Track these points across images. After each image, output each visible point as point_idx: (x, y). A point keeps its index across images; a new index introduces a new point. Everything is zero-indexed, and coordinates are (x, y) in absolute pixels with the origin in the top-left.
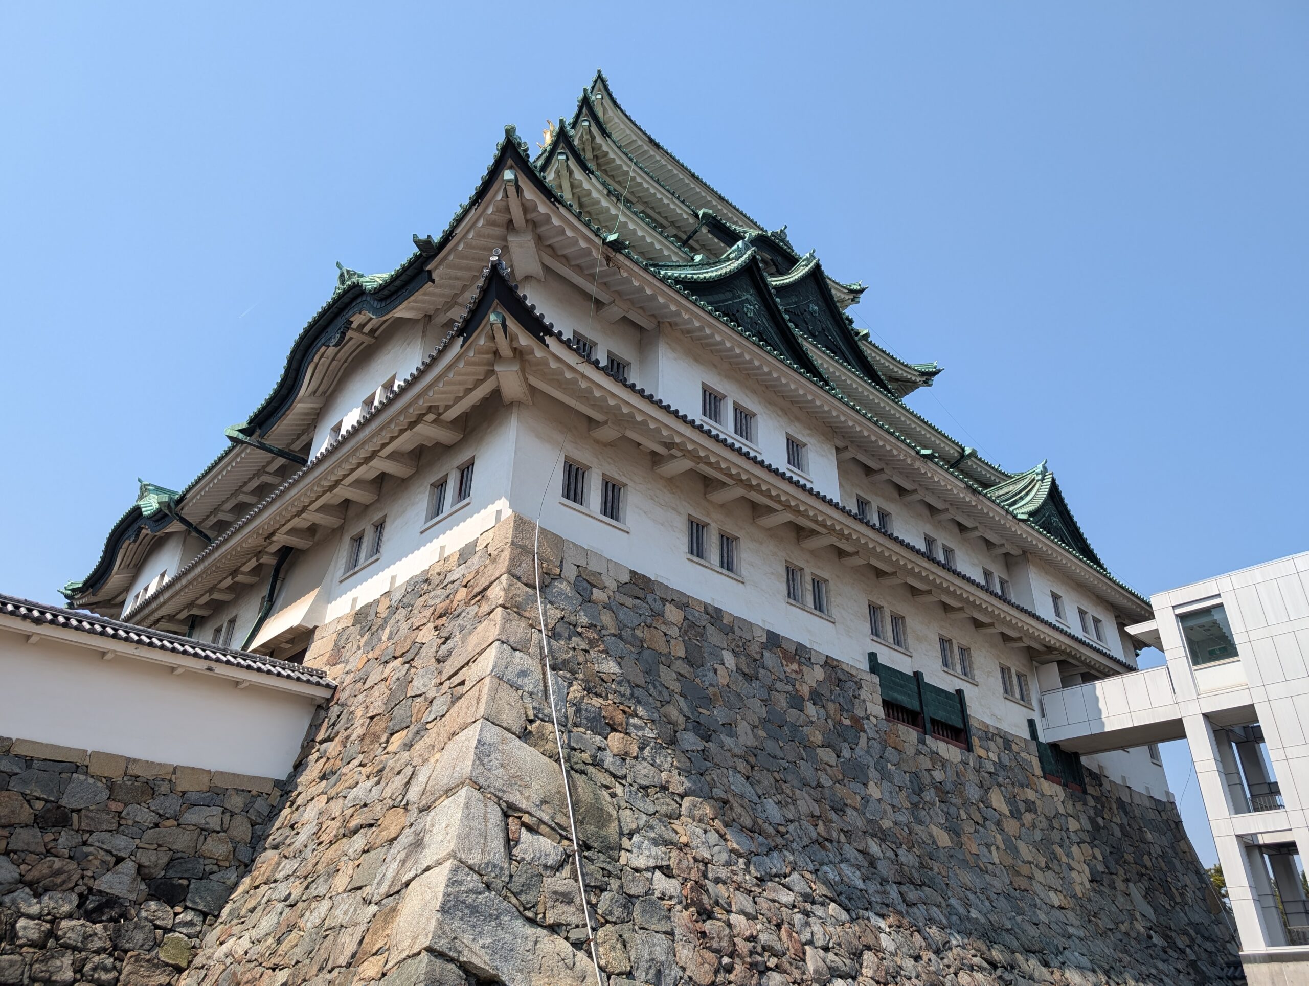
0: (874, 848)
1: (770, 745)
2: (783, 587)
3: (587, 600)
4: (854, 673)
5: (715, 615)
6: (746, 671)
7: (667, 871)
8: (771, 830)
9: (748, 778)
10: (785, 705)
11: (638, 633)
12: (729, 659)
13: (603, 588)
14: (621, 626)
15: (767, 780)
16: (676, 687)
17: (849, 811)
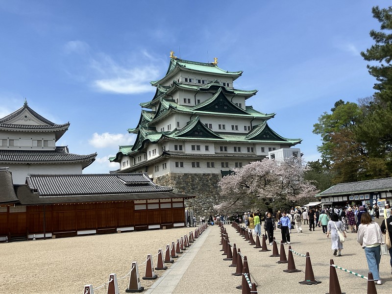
0: (216, 196)
1: (202, 188)
2: (206, 166)
3: (180, 179)
4: (217, 174)
5: (196, 175)
6: (200, 180)
8: (201, 197)
9: (198, 193)
10: (205, 182)
11: (186, 180)
14: (183, 180)
15: (201, 192)
16: (190, 185)
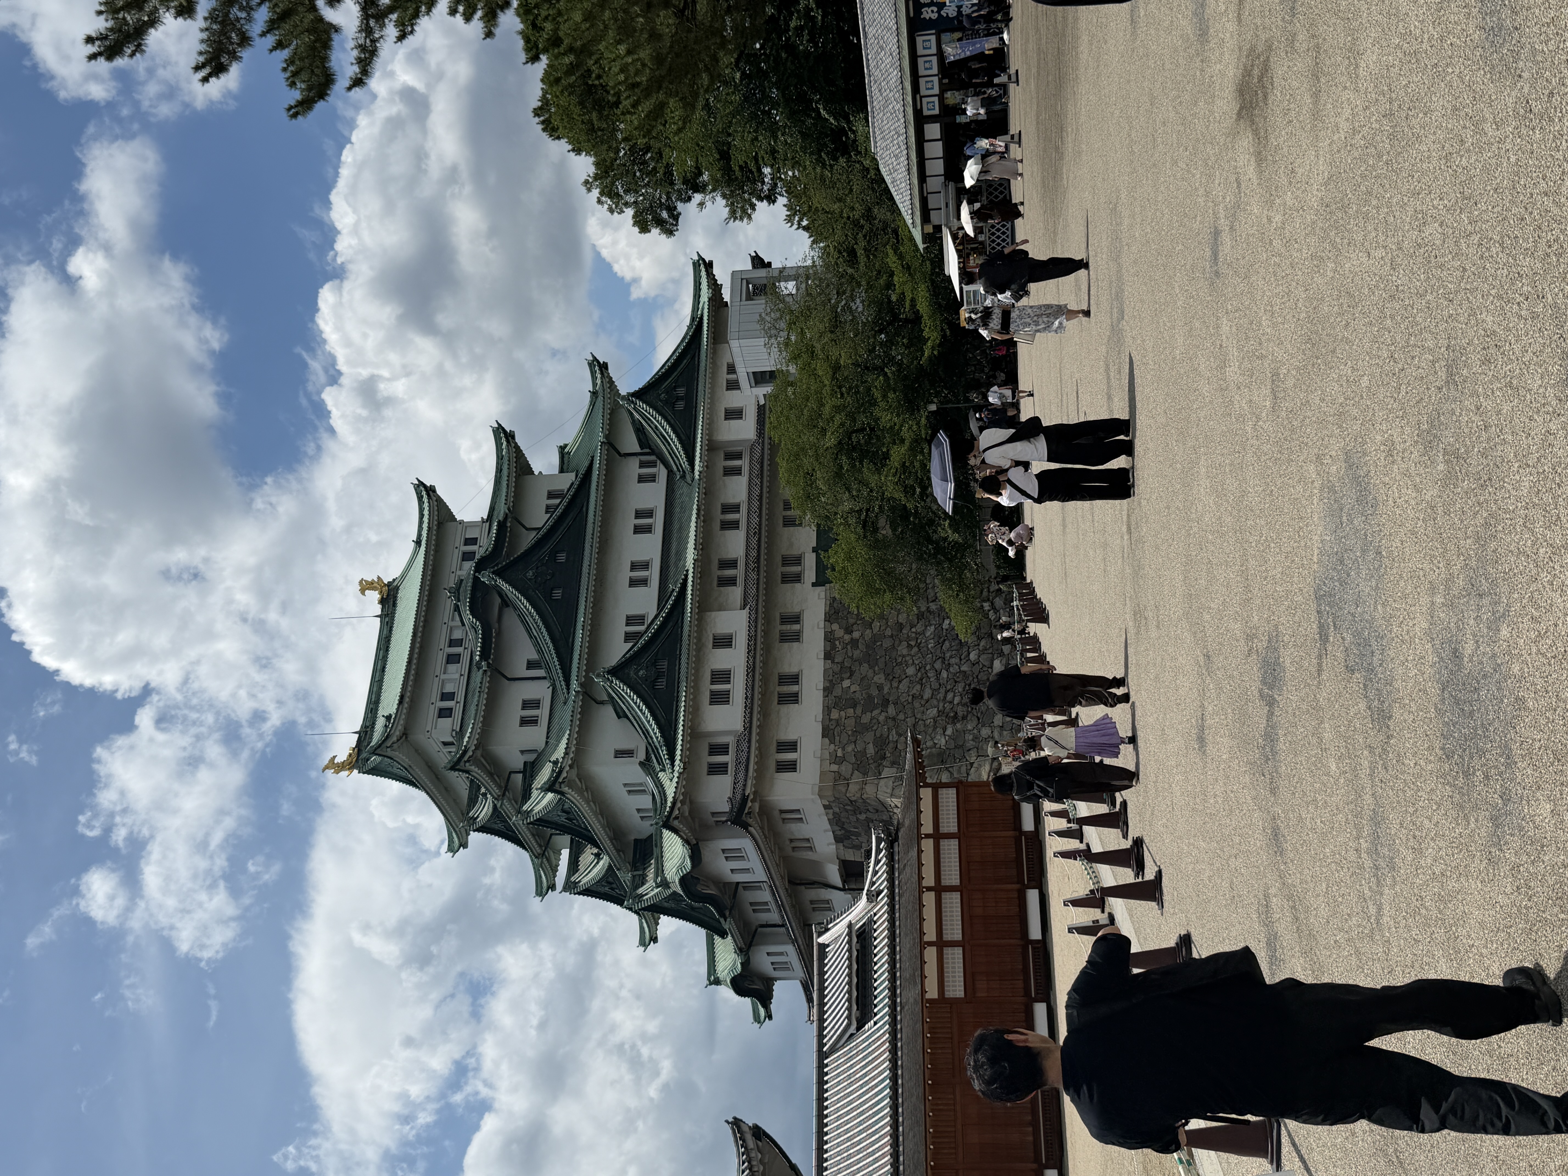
1: (882, 665)
2: (795, 645)
3: (844, 758)
4: (828, 603)
5: (827, 691)
6: (848, 674)
7: (945, 730)
8: (919, 674)
9: (900, 682)
10: (858, 651)
11: (850, 733)
12: (846, 683)
13: (836, 751)
14: (849, 742)
15: (898, 671)
16: (869, 714)
17: (900, 621)
